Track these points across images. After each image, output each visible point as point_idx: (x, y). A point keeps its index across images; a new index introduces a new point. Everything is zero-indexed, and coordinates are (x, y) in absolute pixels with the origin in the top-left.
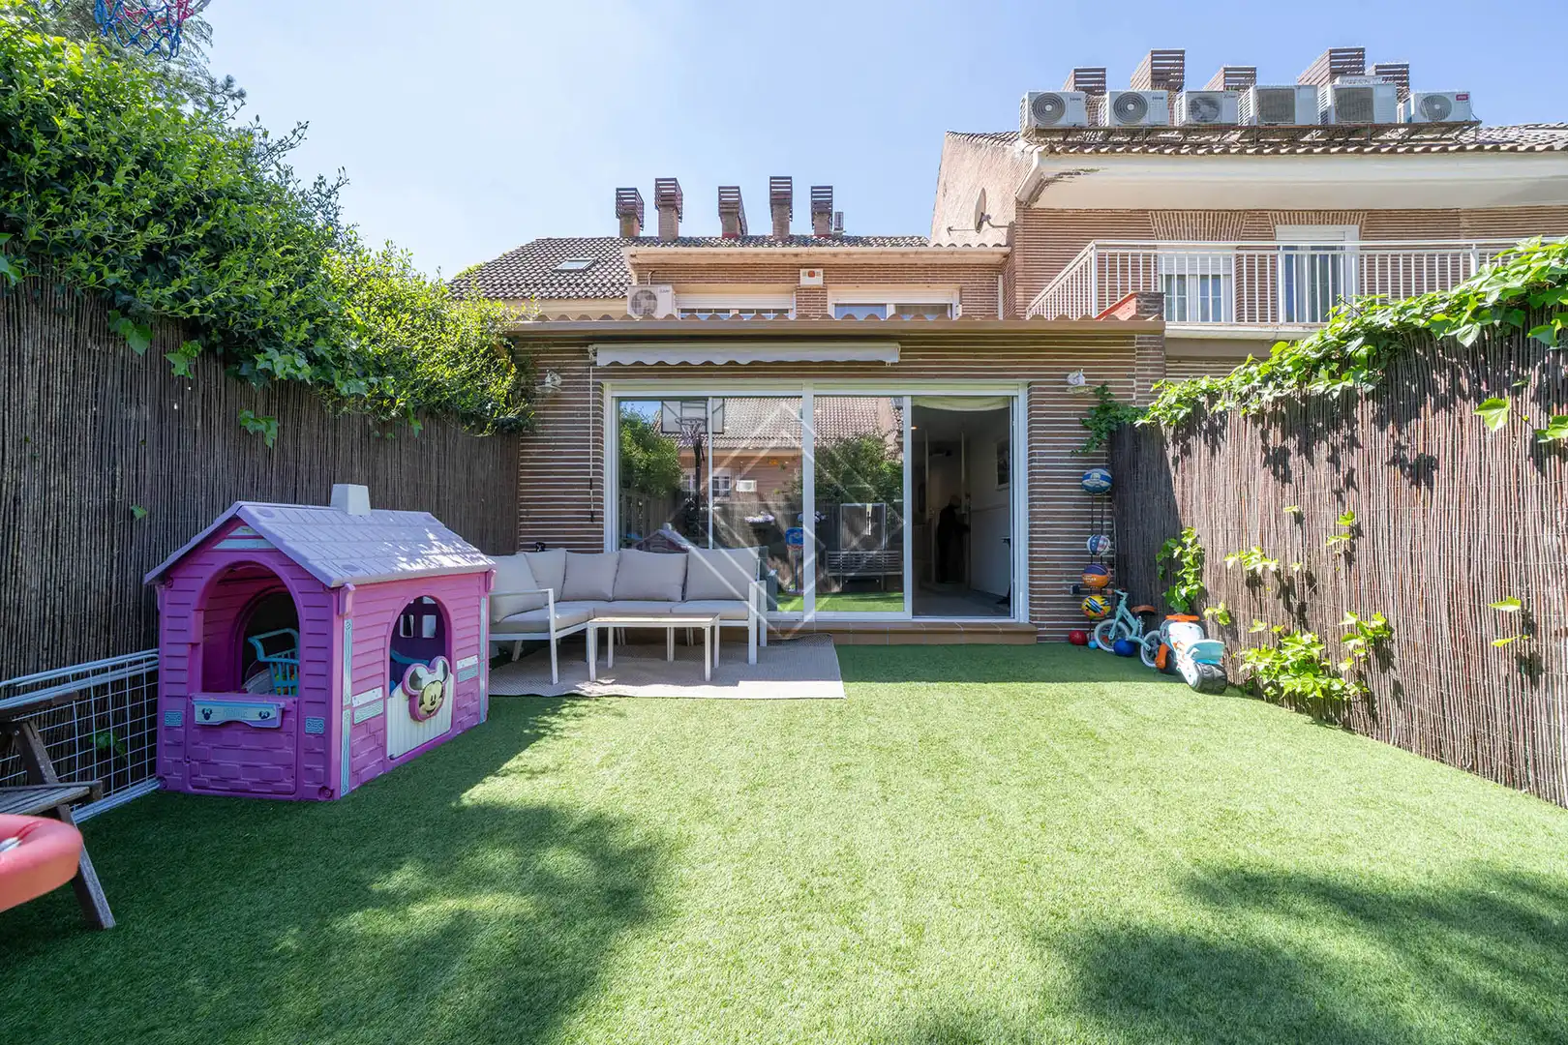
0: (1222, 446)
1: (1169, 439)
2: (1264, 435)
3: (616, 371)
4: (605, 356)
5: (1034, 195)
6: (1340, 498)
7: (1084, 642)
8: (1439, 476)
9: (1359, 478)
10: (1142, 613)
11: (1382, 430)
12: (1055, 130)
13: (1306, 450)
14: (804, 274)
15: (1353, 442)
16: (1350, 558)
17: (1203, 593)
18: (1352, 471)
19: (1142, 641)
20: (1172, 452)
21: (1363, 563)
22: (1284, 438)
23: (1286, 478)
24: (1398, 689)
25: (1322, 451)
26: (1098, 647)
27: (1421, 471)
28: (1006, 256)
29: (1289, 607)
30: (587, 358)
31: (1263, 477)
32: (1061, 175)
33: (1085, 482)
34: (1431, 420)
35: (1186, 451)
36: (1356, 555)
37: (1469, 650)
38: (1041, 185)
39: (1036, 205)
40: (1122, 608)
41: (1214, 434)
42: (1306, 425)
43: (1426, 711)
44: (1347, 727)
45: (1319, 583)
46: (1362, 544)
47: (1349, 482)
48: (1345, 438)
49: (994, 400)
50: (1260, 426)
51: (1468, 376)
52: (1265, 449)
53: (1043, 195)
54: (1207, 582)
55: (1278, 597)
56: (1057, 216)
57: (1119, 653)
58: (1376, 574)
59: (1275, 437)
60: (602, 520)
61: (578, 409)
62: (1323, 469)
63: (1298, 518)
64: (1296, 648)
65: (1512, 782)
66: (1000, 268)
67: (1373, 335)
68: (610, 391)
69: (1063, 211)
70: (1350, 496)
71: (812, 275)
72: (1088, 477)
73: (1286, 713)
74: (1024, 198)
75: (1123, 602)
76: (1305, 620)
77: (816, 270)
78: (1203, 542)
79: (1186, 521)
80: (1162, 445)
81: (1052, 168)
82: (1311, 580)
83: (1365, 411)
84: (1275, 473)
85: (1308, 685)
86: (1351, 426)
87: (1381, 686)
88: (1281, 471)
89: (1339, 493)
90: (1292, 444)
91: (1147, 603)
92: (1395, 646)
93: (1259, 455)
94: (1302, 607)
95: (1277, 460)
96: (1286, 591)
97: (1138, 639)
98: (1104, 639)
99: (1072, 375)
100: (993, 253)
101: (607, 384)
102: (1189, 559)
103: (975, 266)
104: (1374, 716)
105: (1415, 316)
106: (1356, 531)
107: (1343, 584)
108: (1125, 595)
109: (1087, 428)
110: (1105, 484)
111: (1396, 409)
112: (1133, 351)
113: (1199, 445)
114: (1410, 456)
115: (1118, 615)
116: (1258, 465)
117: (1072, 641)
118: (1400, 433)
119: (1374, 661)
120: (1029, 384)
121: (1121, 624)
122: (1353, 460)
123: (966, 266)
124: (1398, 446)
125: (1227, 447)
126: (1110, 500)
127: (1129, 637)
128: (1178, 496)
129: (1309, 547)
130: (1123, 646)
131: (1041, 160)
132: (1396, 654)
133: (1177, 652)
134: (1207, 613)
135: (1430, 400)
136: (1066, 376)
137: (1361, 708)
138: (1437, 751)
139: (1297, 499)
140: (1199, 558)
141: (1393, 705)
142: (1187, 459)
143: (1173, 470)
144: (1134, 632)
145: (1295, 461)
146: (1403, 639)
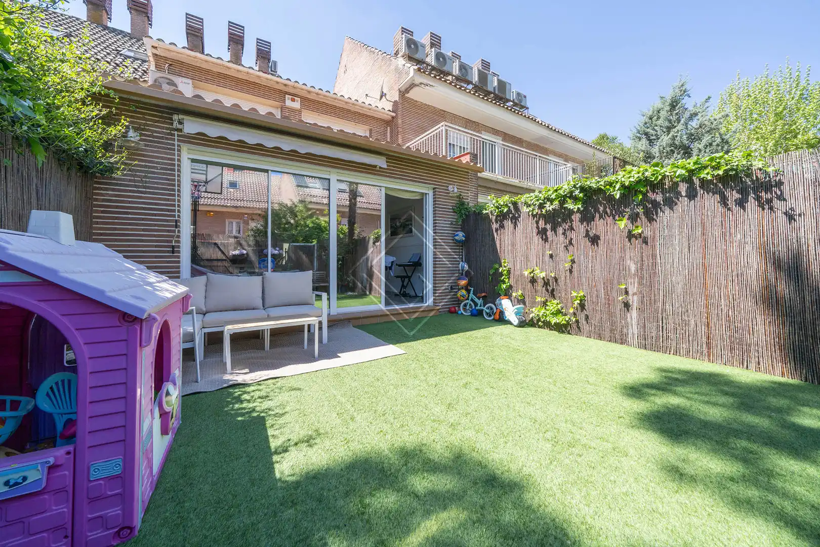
0: (519, 226)
1: (493, 221)
2: (537, 223)
3: (201, 140)
4: (191, 126)
5: (407, 90)
6: (567, 249)
7: (455, 312)
8: (601, 242)
9: (574, 242)
10: (483, 297)
11: (582, 224)
12: (414, 59)
13: (554, 229)
14: (288, 99)
15: (572, 228)
16: (571, 271)
17: (511, 287)
18: (571, 239)
19: (485, 309)
20: (495, 226)
21: (575, 273)
22: (545, 224)
23: (546, 240)
24: (587, 317)
25: (560, 230)
26: (462, 313)
27: (595, 240)
28: (393, 117)
29: (547, 290)
30: (172, 124)
31: (537, 240)
32: (421, 83)
33: (456, 238)
34: (598, 223)
35: (502, 226)
36: (573, 270)
37: (609, 302)
38: (412, 86)
39: (407, 95)
40: (471, 295)
41: (515, 220)
42: (554, 220)
43: (596, 324)
44: (569, 333)
45: (559, 281)
46: (575, 266)
47: (571, 243)
48: (569, 226)
49: (417, 194)
50: (535, 219)
51: (609, 208)
52: (538, 227)
53: (411, 92)
54: (512, 282)
55: (543, 287)
56: (414, 104)
57: (473, 315)
58: (579, 277)
59: (542, 224)
60: (179, 252)
61: (157, 163)
62: (561, 238)
63: (551, 256)
64: (553, 305)
65: (622, 343)
66: (390, 123)
67: (582, 189)
68: (186, 154)
69: (416, 101)
70: (570, 248)
71: (293, 100)
72: (457, 235)
73: (546, 331)
74: (403, 89)
75: (472, 292)
76: (554, 295)
77: (296, 98)
78: (510, 266)
79: (502, 256)
80: (489, 223)
81: (419, 79)
82: (556, 280)
83: (576, 217)
84: (542, 238)
85: (560, 319)
86: (571, 222)
87: (581, 317)
88: (544, 237)
89: (566, 247)
90: (548, 227)
91: (484, 292)
92: (586, 302)
93: (535, 230)
94: (553, 290)
95: (542, 233)
96: (546, 283)
97: (482, 308)
98: (465, 310)
99: (450, 187)
100: (387, 114)
101: (185, 148)
102: (505, 272)
103: (377, 119)
104: (579, 328)
105: (601, 185)
106: (573, 261)
107: (568, 281)
108: (472, 289)
109: (454, 212)
110: (464, 239)
111: (587, 218)
112: (468, 179)
113: (508, 224)
114: (591, 234)
115: (470, 298)
116: (535, 234)
117: (450, 312)
118: (588, 226)
119: (579, 309)
120: (434, 189)
121: (471, 303)
122: (573, 235)
123: (373, 118)
124: (587, 231)
125: (520, 226)
126: (462, 246)
127: (478, 308)
128: (498, 246)
129: (555, 269)
130: (475, 312)
131: (414, 73)
132: (586, 305)
133: (506, 312)
134: (514, 294)
135: (597, 215)
136: (448, 187)
137: (574, 326)
138: (600, 337)
139: (550, 249)
140: (509, 272)
141: (584, 322)
142: (502, 230)
143: (495, 234)
144: (479, 305)
145: (549, 233)
146: (589, 300)
